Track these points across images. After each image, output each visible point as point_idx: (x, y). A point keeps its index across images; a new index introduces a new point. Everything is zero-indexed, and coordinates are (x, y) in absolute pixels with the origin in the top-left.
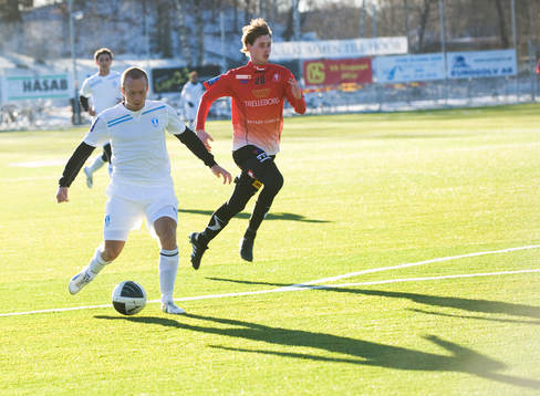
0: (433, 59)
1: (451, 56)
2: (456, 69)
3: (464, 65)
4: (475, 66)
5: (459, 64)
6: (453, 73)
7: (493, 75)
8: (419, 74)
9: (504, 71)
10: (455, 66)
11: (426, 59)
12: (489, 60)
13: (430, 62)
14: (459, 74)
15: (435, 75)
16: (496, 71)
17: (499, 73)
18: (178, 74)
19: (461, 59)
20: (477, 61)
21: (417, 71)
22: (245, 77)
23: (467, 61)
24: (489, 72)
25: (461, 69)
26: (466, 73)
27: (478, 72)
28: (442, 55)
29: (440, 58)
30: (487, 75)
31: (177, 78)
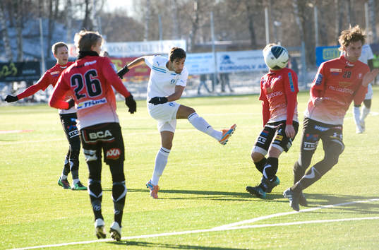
0: (206, 57)
1: (220, 55)
2: (223, 65)
3: (229, 62)
4: (237, 63)
5: (226, 61)
6: (221, 68)
7: (252, 70)
8: (195, 68)
9: (260, 67)
10: (223, 63)
11: (200, 58)
12: (248, 58)
13: (204, 60)
14: (226, 69)
15: (207, 70)
16: (254, 67)
17: (256, 68)
18: (6, 67)
19: (227, 57)
20: (240, 59)
21: (193, 66)
22: (337, 70)
23: (232, 59)
24: (248, 67)
25: (228, 65)
26: (231, 68)
27: (240, 68)
28: (212, 54)
29: (211, 57)
30: (248, 70)
31: (5, 71)
